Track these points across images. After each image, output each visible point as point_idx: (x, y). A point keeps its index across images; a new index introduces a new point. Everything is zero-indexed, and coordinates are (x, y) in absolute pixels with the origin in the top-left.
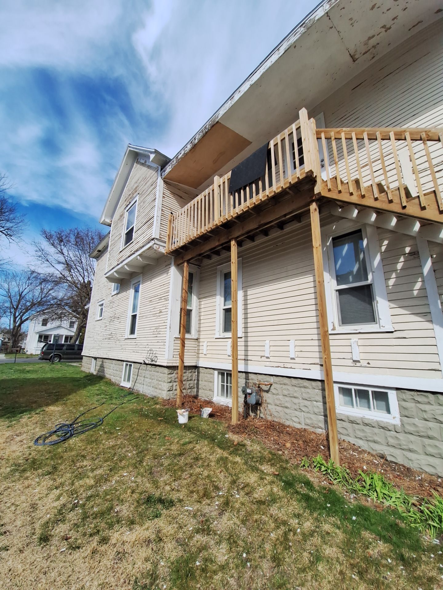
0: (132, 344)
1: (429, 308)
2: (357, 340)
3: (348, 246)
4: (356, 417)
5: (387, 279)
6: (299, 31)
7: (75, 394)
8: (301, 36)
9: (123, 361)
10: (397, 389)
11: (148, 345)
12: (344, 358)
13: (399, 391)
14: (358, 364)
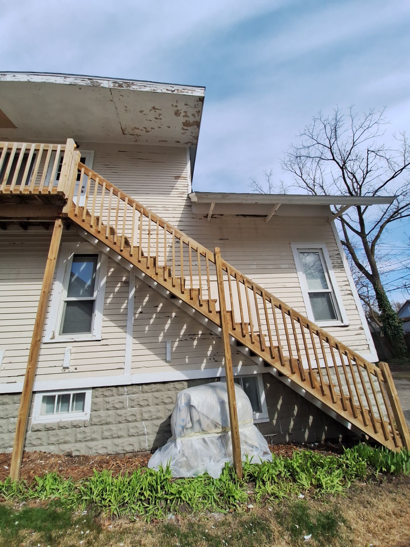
1: (127, 323)
2: (71, 348)
3: (86, 265)
4: (53, 423)
5: (106, 298)
6: (86, 81)
8: (85, 86)
10: (93, 388)
12: (55, 366)
13: (94, 390)
14: (67, 371)
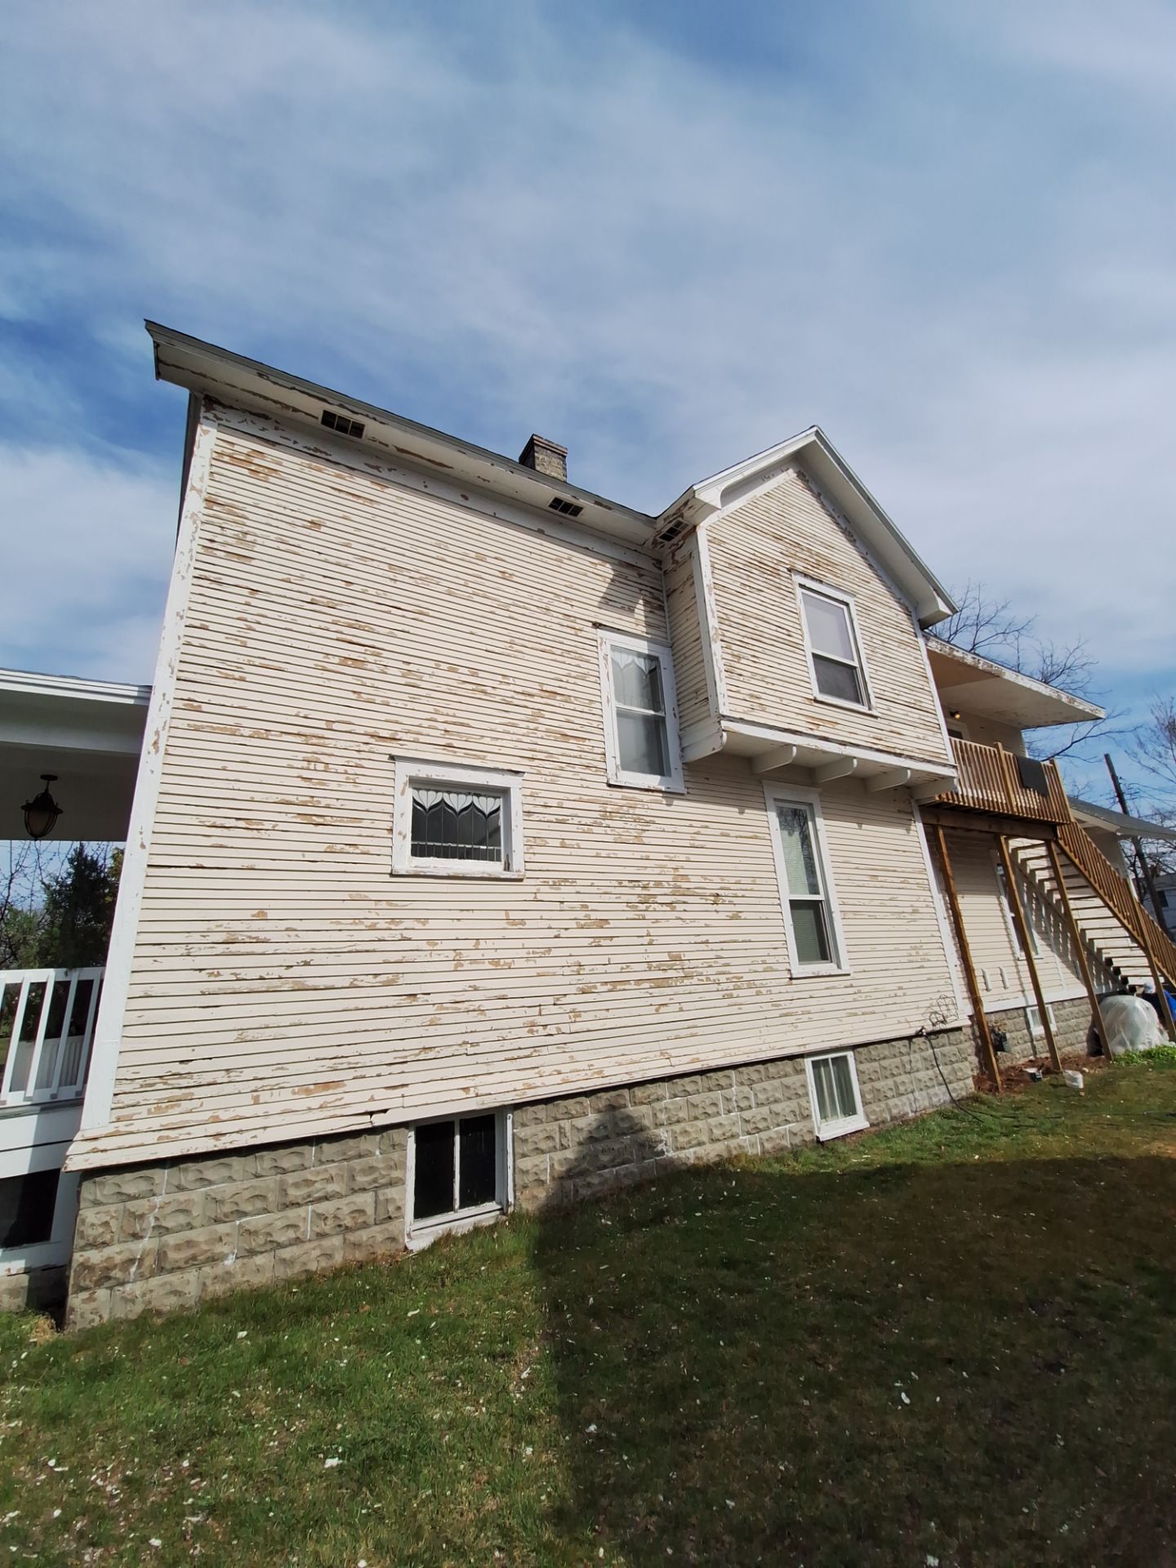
0: (834, 992)
7: (1077, 1156)
9: (802, 1056)
11: (900, 988)
